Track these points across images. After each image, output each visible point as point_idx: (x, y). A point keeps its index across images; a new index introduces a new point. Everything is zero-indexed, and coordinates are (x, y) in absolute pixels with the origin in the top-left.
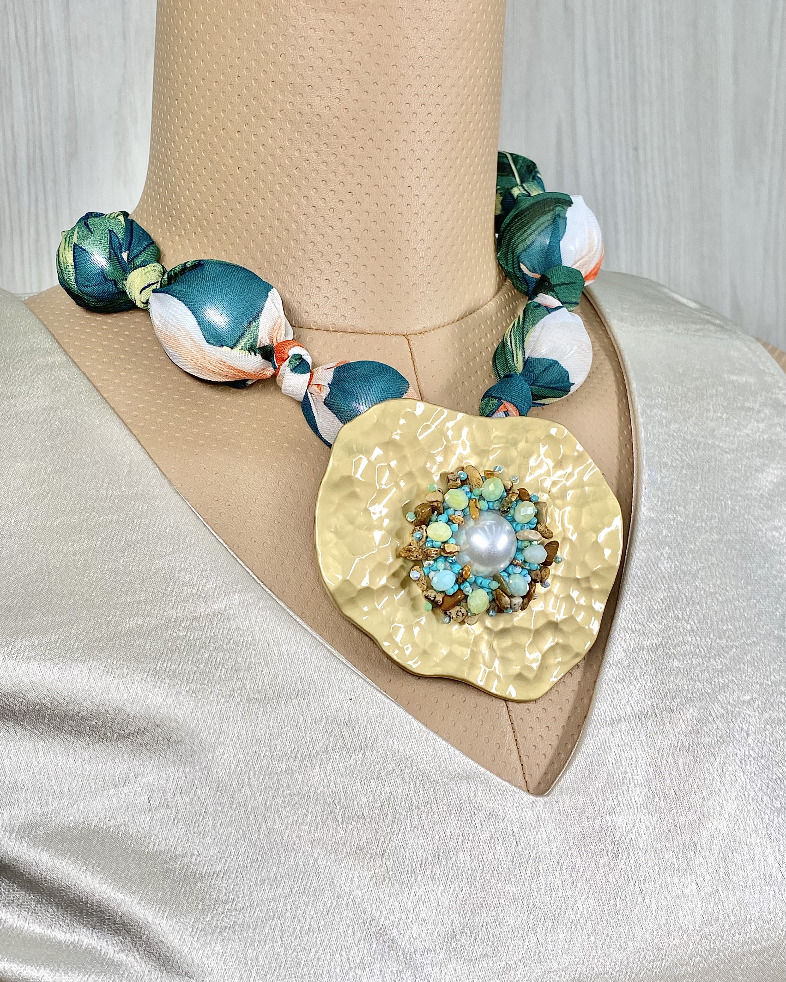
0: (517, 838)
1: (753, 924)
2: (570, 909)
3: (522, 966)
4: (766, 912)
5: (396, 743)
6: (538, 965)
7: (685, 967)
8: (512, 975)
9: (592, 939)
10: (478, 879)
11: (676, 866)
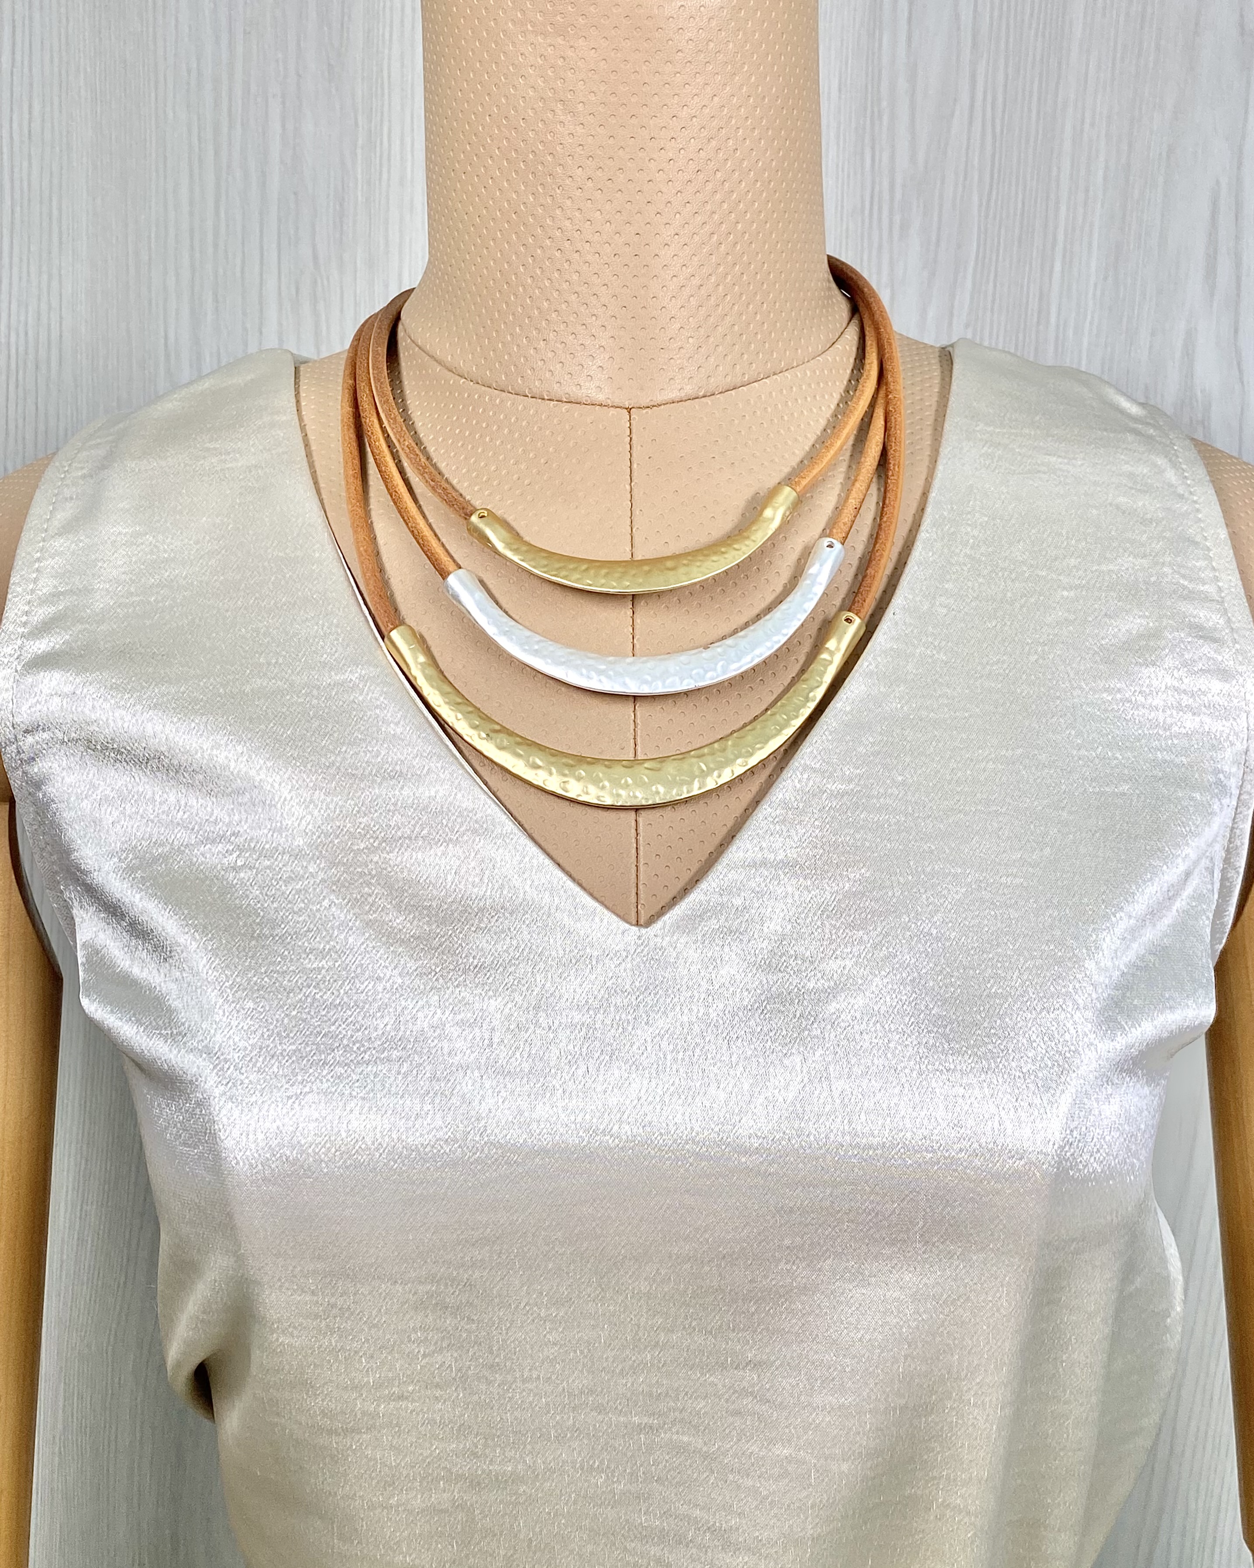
0: (594, 963)
1: (863, 1114)
2: (635, 1047)
3: (561, 1091)
4: (884, 1106)
5: (482, 841)
6: (580, 1094)
7: (761, 1140)
8: (547, 1097)
9: (653, 1084)
10: (535, 993)
11: (784, 1032)
